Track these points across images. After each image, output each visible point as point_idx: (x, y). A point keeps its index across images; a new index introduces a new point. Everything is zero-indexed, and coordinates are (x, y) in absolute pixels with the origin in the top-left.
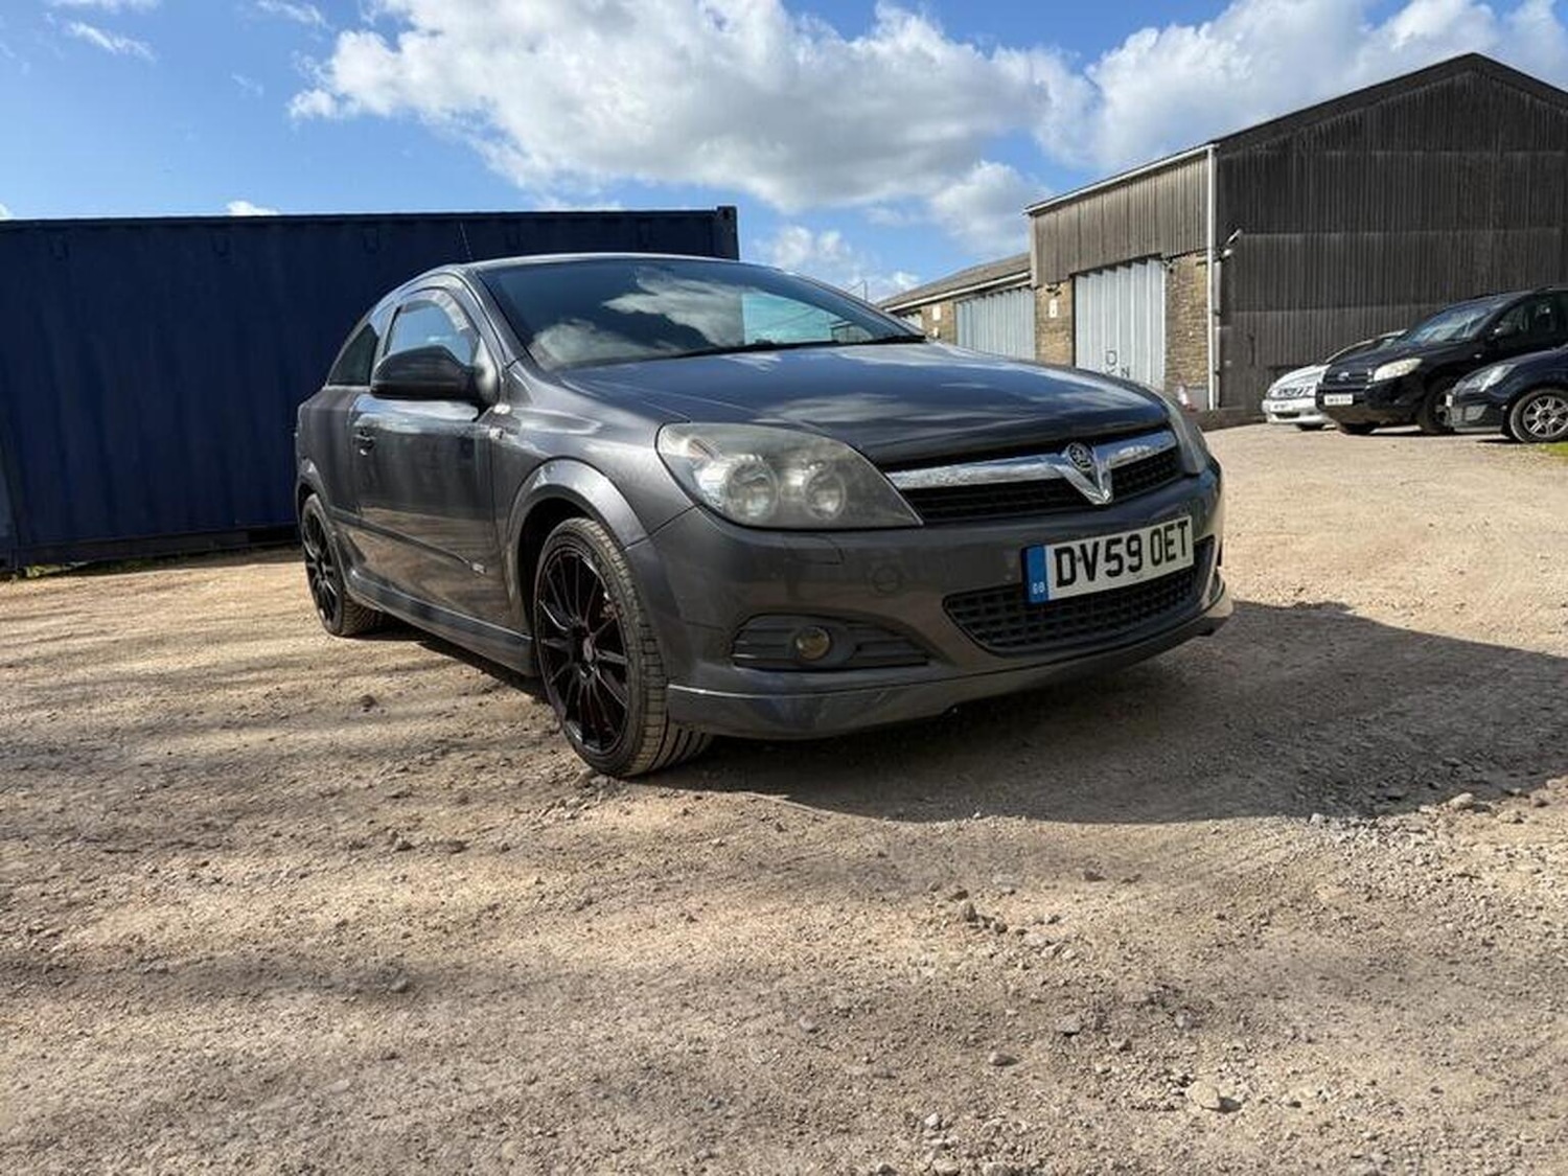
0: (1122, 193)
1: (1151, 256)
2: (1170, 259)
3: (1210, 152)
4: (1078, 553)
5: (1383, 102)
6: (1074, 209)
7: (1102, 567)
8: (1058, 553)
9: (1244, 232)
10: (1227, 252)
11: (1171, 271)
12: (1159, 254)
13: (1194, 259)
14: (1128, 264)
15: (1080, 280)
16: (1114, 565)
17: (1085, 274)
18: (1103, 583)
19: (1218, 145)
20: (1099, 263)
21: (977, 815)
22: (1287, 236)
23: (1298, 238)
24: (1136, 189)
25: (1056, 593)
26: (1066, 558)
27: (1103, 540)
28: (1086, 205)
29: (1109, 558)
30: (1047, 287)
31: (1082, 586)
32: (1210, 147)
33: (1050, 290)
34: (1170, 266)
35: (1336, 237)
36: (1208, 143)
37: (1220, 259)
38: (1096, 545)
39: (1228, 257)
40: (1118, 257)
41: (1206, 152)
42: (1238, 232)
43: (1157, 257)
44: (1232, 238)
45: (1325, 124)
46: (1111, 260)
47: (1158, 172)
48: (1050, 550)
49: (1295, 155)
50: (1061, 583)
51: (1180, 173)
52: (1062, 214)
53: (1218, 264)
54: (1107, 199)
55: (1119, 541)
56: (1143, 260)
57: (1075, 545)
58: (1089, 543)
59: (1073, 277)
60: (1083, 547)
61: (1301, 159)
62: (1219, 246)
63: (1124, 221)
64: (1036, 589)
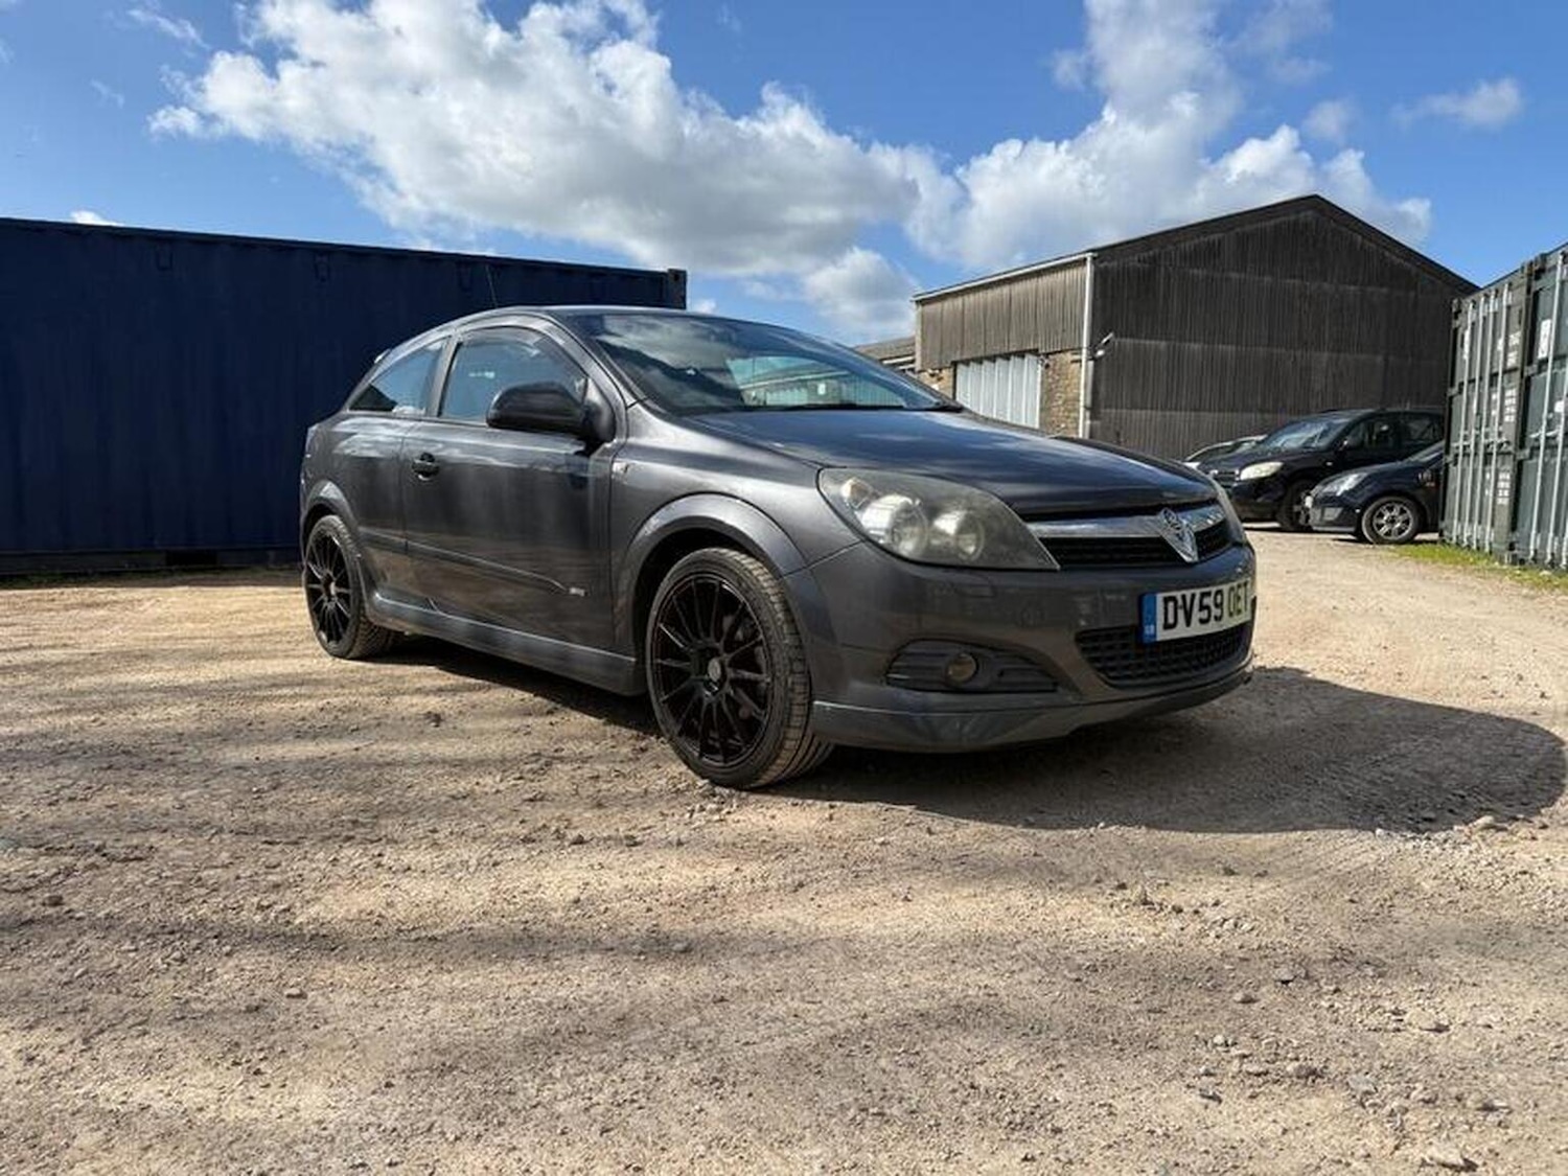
0: (1005, 289)
1: (1030, 351)
2: (1047, 355)
3: (1089, 259)
4: (1180, 602)
5: (1238, 230)
6: (959, 301)
7: (1197, 615)
8: (1166, 600)
9: (1116, 336)
10: (1100, 353)
11: (1047, 366)
12: (1037, 350)
13: (1069, 357)
14: (1007, 357)
15: (961, 368)
16: (1204, 615)
17: (966, 362)
18: (1196, 629)
19: (1096, 255)
20: (980, 354)
21: (1102, 825)
22: (1153, 342)
23: (1163, 344)
24: (1019, 287)
25: (1163, 635)
26: (1171, 604)
27: (1198, 592)
28: (971, 299)
29: (1202, 608)
30: (931, 371)
31: (1181, 631)
32: (1089, 256)
33: (932, 375)
34: (1046, 361)
35: (1196, 347)
36: (1088, 251)
37: (1094, 359)
38: (1193, 596)
39: (1101, 358)
40: (997, 350)
41: (1085, 259)
42: (1111, 335)
43: (1035, 352)
44: (1105, 340)
45: (1188, 245)
46: (990, 352)
47: (1039, 273)
48: (1160, 597)
49: (1163, 269)
50: (1167, 626)
51: (1060, 276)
52: (948, 304)
53: (1091, 363)
54: (991, 294)
55: (1209, 594)
56: (1021, 354)
57: (1178, 594)
58: (1188, 593)
59: (955, 364)
60: (1184, 597)
61: (1168, 277)
62: (1093, 348)
63: (1006, 316)
64: (1149, 630)
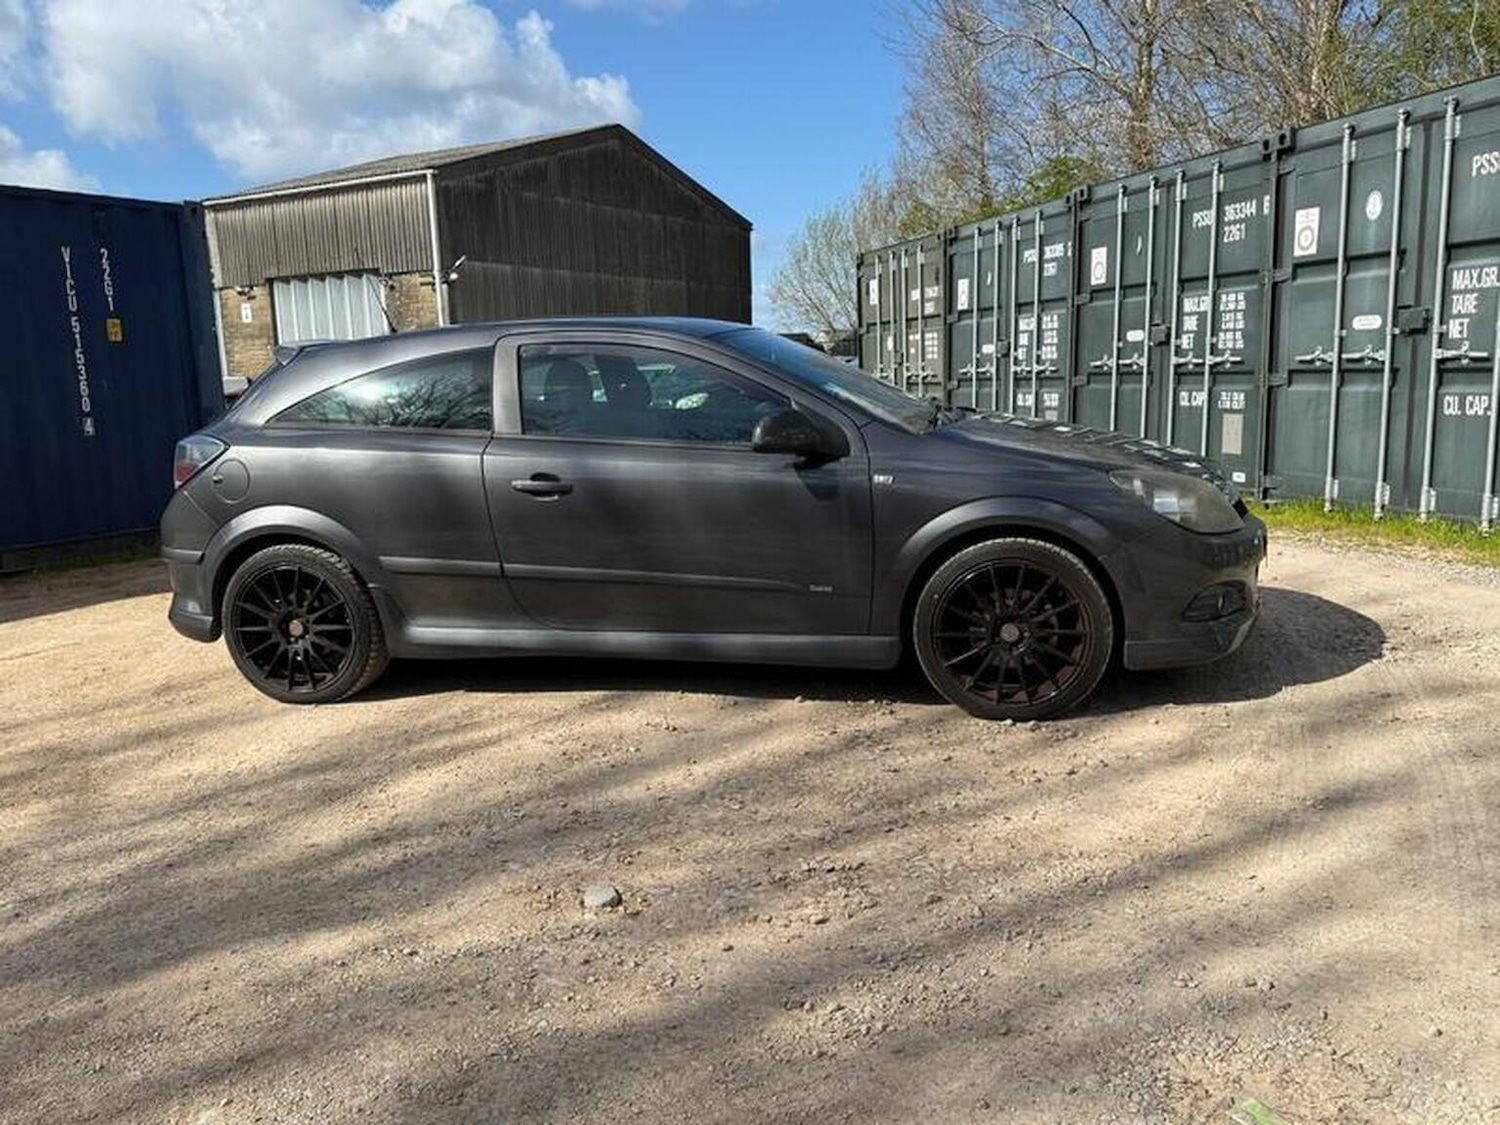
0: (327, 201)
1: (368, 271)
2: (390, 276)
3: (429, 176)
5: (560, 154)
6: (266, 210)
9: (468, 259)
10: (454, 276)
11: (392, 288)
12: (377, 270)
13: (417, 279)
14: (339, 275)
15: (278, 287)
17: (286, 280)
19: (436, 172)
20: (304, 271)
22: (499, 266)
23: (508, 268)
24: (343, 200)
28: (282, 208)
30: (239, 289)
32: (429, 172)
33: (240, 293)
34: (390, 283)
35: (537, 271)
36: (429, 168)
37: (446, 282)
39: (454, 282)
40: (327, 267)
41: (425, 176)
42: (463, 258)
43: (376, 272)
44: (458, 263)
45: (520, 166)
46: (318, 268)
47: (368, 186)
49: (499, 191)
51: (394, 193)
52: (251, 213)
53: (445, 286)
54: (310, 205)
56: (357, 273)
59: (270, 282)
61: (504, 197)
62: (445, 270)
63: (333, 230)
